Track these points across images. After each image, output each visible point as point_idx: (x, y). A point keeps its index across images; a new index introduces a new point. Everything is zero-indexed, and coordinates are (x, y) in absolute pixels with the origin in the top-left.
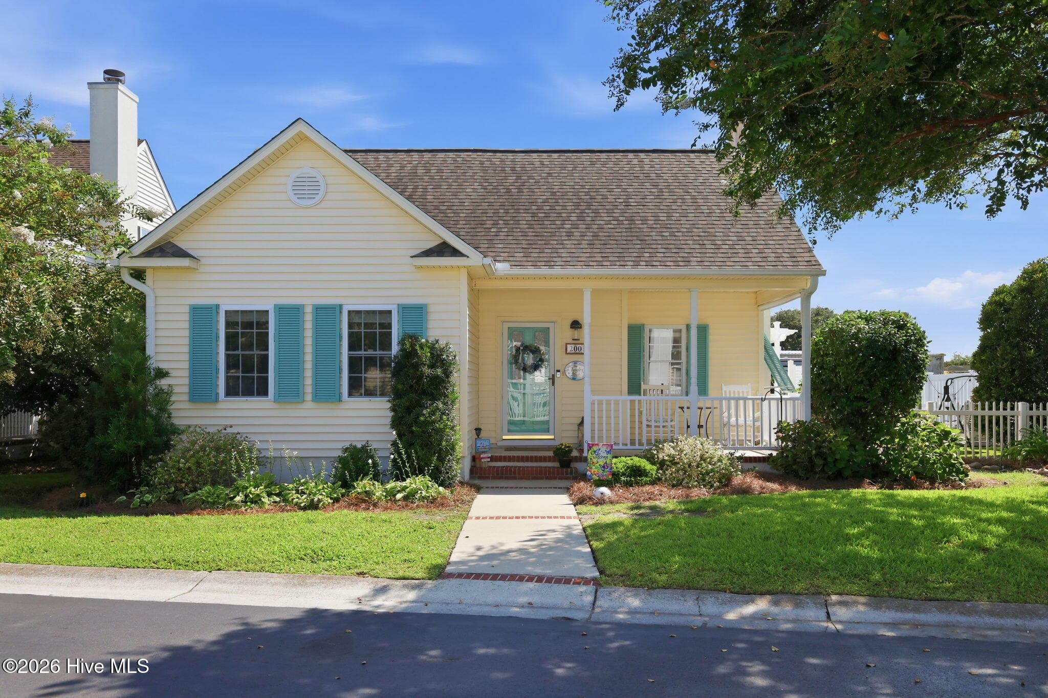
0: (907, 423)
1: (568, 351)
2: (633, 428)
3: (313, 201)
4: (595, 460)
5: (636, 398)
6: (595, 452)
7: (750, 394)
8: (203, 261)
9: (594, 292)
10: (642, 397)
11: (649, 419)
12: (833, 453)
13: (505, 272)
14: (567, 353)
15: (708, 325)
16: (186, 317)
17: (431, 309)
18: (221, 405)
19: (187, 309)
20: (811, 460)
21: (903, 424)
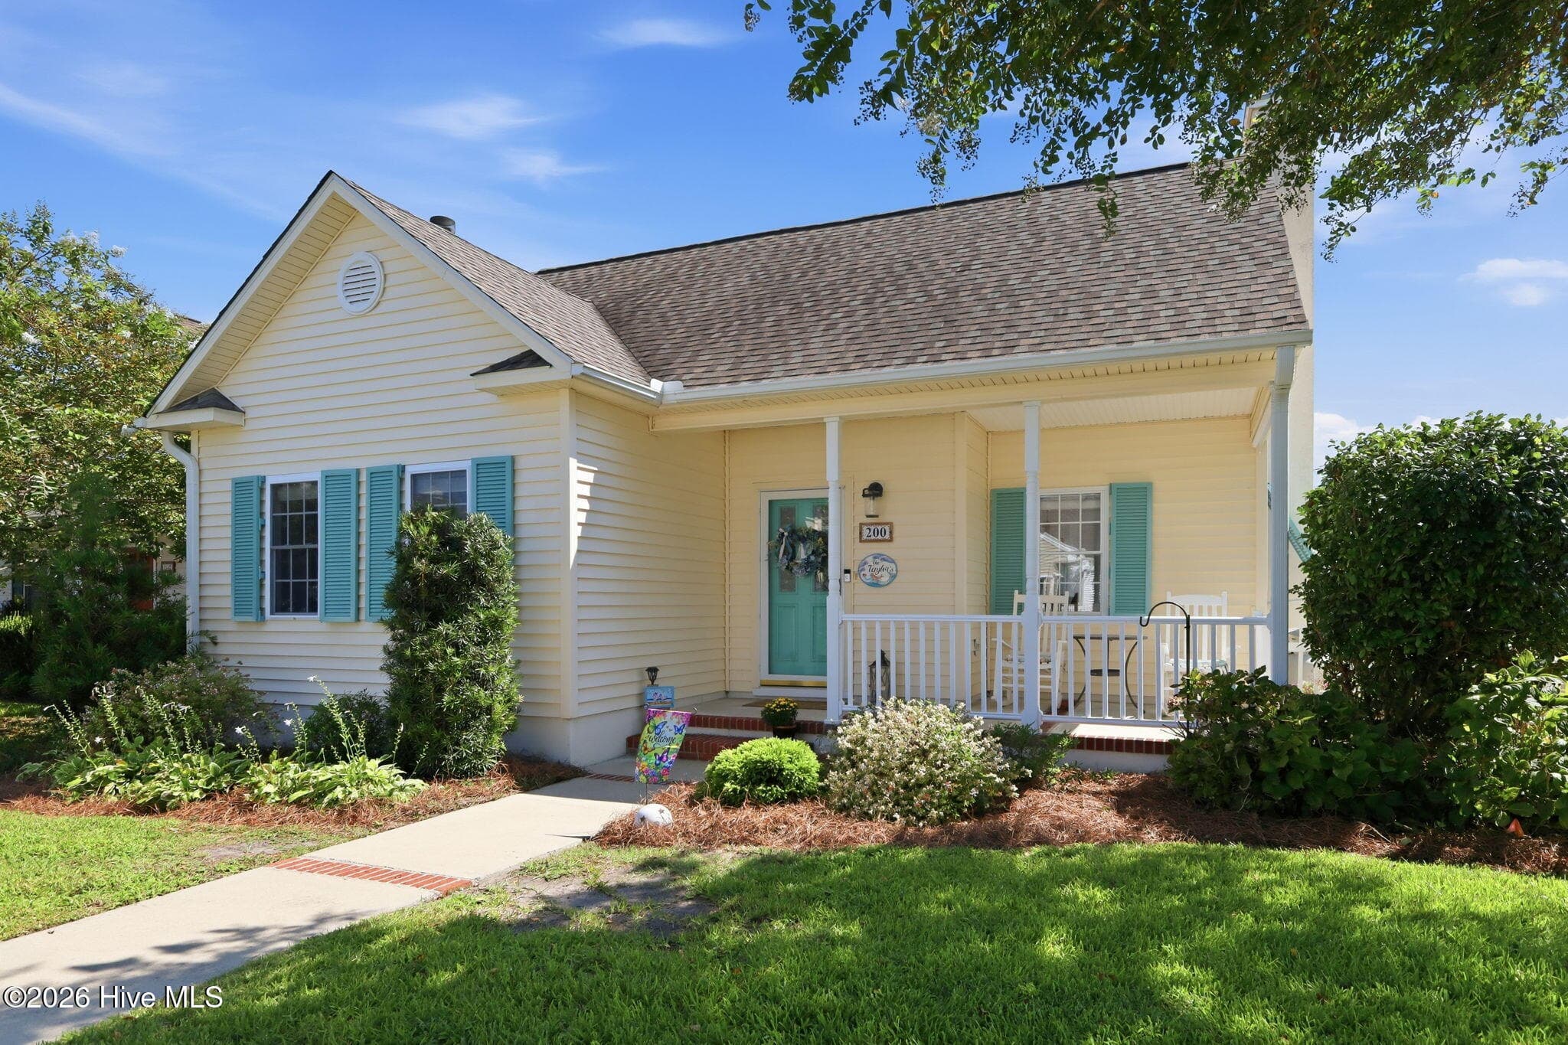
0: (1497, 685)
1: (864, 537)
2: (976, 674)
3: (367, 304)
4: (650, 745)
5: (1000, 619)
6: (656, 727)
7: (1224, 611)
8: (250, 413)
9: (848, 424)
10: (1013, 618)
11: (1009, 657)
12: (1273, 750)
13: (678, 397)
14: (861, 541)
15: (1151, 484)
16: (228, 498)
17: (520, 464)
18: (270, 627)
19: (229, 486)
20: (1227, 762)
21: (1488, 689)
